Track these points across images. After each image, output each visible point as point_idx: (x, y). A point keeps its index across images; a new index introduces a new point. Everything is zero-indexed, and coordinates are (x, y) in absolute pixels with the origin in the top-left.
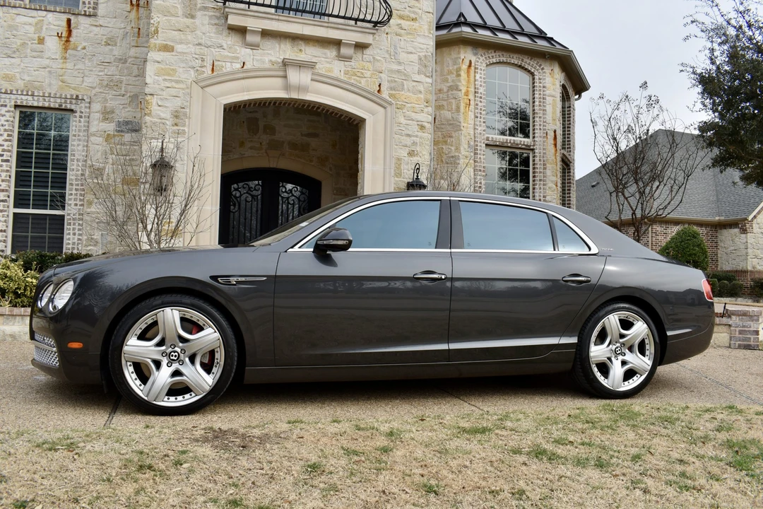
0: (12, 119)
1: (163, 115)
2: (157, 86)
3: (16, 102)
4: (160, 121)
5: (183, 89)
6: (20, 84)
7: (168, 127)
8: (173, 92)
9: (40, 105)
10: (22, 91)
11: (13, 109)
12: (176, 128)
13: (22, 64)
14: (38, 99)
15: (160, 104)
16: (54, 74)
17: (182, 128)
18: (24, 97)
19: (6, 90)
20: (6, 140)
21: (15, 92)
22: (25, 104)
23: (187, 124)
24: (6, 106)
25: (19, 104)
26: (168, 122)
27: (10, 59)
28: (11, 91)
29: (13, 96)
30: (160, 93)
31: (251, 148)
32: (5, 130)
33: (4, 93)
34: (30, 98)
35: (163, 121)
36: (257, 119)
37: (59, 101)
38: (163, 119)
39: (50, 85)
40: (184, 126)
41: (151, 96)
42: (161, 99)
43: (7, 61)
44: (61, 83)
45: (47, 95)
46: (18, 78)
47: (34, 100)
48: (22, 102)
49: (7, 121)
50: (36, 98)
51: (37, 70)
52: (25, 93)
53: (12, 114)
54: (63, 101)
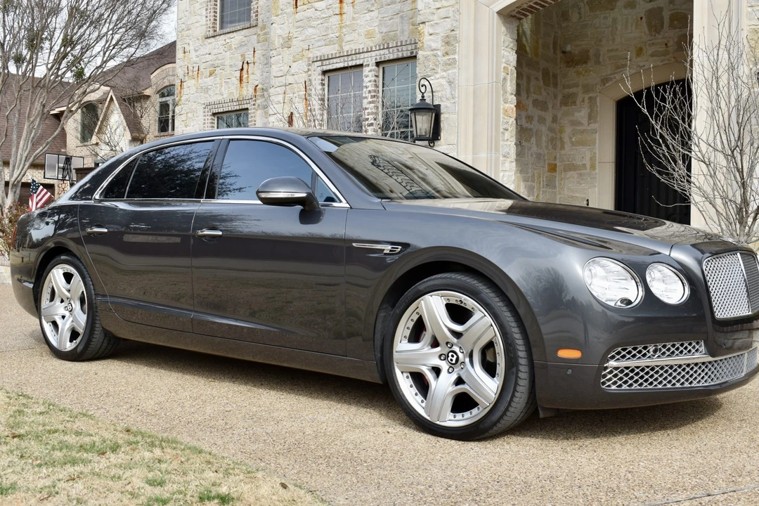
0: (374, 78)
1: (434, 45)
2: (428, 11)
3: (376, 59)
4: (432, 52)
5: (452, 6)
6: (378, 38)
7: (439, 59)
8: (442, 12)
9: (395, 57)
10: (380, 46)
11: (374, 67)
12: (447, 57)
13: (380, 16)
14: (393, 51)
15: (431, 31)
16: (406, 18)
17: (453, 57)
18: (382, 52)
19: (368, 49)
20: (370, 103)
21: (374, 49)
22: (383, 60)
23: (457, 50)
24: (368, 65)
25: (378, 60)
26: (439, 53)
27: (370, 13)
28: (371, 48)
29: (373, 54)
30: (431, 18)
31: (652, 55)
32: (370, 92)
33: (367, 52)
34: (386, 51)
35: (435, 52)
36: (660, 9)
37: (410, 47)
38: (435, 49)
39: (403, 32)
40: (454, 53)
41: (423, 25)
42: (432, 25)
43: (368, 16)
44: (411, 27)
45: (399, 44)
46: (377, 32)
47: (390, 53)
48: (381, 58)
49: (370, 81)
50: (391, 50)
51: (392, 18)
52: (382, 48)
53: (373, 73)
54: (413, 46)
